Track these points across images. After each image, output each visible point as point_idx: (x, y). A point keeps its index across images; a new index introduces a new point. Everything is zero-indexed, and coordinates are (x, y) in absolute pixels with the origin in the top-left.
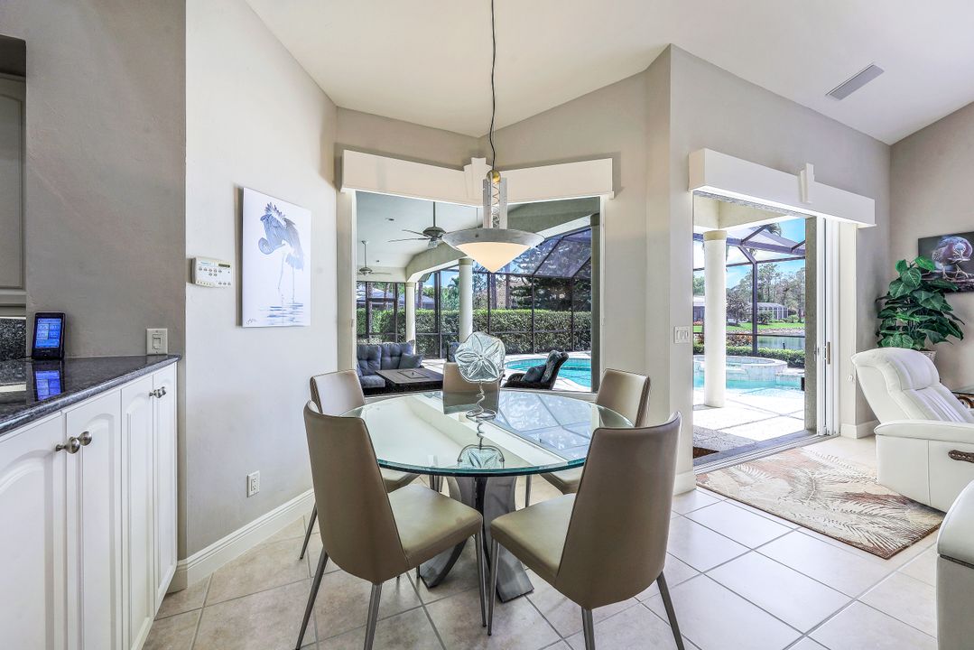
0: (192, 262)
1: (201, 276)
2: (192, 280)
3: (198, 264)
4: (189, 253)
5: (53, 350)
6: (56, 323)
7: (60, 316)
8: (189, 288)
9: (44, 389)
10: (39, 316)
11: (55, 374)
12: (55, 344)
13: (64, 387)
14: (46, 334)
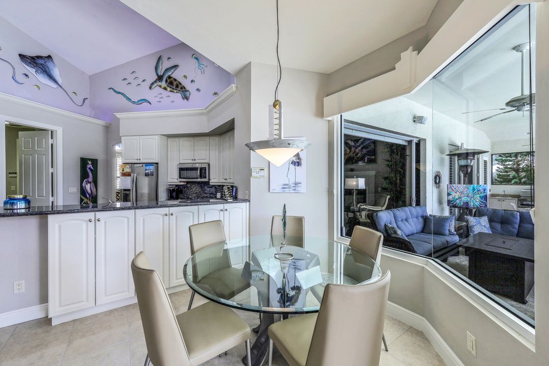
3: (253, 170)
7: (236, 187)
8: (251, 178)
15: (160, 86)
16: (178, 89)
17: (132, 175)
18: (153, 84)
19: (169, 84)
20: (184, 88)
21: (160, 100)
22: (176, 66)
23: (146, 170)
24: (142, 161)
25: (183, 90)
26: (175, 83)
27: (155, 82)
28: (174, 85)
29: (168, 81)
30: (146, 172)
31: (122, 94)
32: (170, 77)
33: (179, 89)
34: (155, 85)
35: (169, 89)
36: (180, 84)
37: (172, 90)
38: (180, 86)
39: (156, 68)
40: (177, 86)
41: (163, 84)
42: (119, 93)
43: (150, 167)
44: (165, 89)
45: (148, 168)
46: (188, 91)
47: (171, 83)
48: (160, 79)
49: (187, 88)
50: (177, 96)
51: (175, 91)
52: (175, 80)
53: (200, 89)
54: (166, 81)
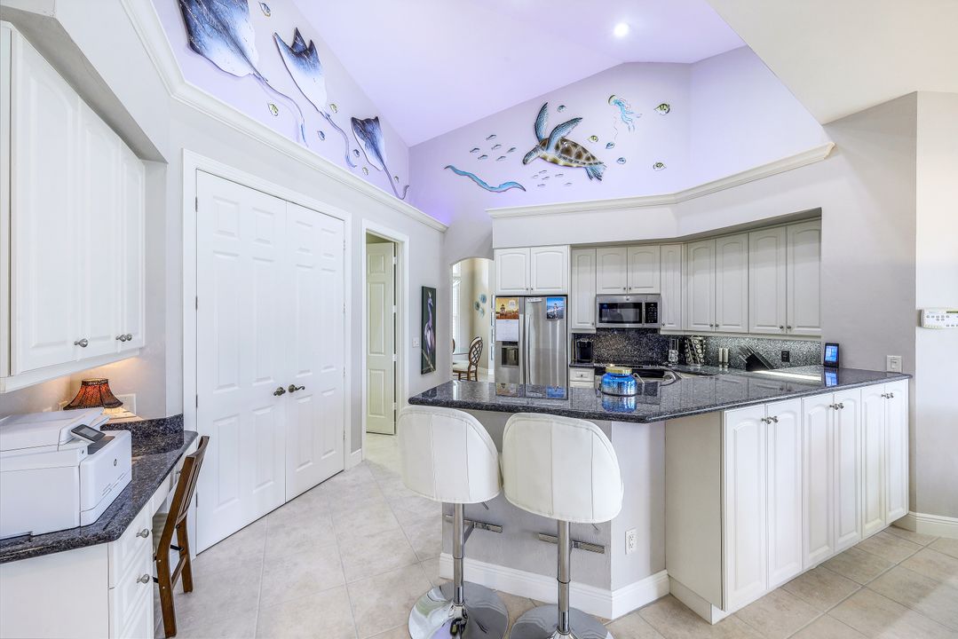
0: (920, 312)
1: (927, 321)
2: (920, 324)
3: (926, 313)
4: (919, 306)
5: (833, 363)
6: (835, 349)
7: (837, 345)
8: (918, 331)
9: (829, 382)
10: (827, 344)
11: (834, 375)
12: (834, 360)
13: (839, 382)
14: (830, 354)
15: (544, 159)
16: (580, 161)
17: (521, 316)
18: (529, 154)
19: (562, 152)
20: (594, 158)
21: (544, 182)
22: (576, 120)
23: (548, 308)
24: (536, 292)
25: (592, 161)
26: (574, 151)
27: (535, 150)
28: (572, 153)
29: (561, 147)
30: (549, 311)
31: (469, 175)
32: (563, 140)
33: (583, 160)
34: (535, 155)
35: (562, 162)
36: (585, 151)
37: (570, 164)
38: (585, 156)
39: (537, 127)
40: (579, 156)
41: (551, 153)
42: (464, 174)
43: (557, 302)
44: (554, 162)
45: (551, 303)
46: (600, 163)
47: (567, 151)
48: (544, 145)
49: (599, 159)
50: (578, 174)
51: (575, 165)
52: (575, 145)
53: (625, 157)
54: (557, 147)
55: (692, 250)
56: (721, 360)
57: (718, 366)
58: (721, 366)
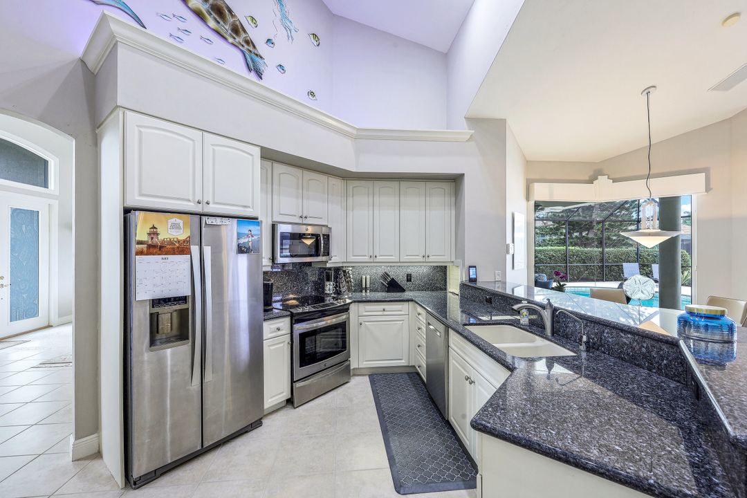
2: (507, 252)
5: (474, 279)
7: (475, 267)
8: (507, 256)
12: (475, 276)
16: (237, 38)
25: (251, 48)
26: (230, 19)
28: (226, 20)
30: (242, 241)
33: (240, 39)
35: (212, 22)
37: (224, 34)
38: (242, 34)
40: (235, 31)
43: (251, 228)
45: (244, 230)
46: (261, 57)
47: (220, 12)
51: (230, 39)
55: (351, 187)
56: (364, 286)
57: (361, 292)
58: (364, 291)
